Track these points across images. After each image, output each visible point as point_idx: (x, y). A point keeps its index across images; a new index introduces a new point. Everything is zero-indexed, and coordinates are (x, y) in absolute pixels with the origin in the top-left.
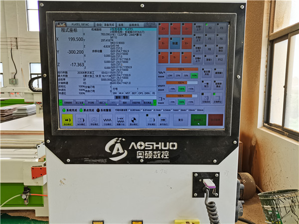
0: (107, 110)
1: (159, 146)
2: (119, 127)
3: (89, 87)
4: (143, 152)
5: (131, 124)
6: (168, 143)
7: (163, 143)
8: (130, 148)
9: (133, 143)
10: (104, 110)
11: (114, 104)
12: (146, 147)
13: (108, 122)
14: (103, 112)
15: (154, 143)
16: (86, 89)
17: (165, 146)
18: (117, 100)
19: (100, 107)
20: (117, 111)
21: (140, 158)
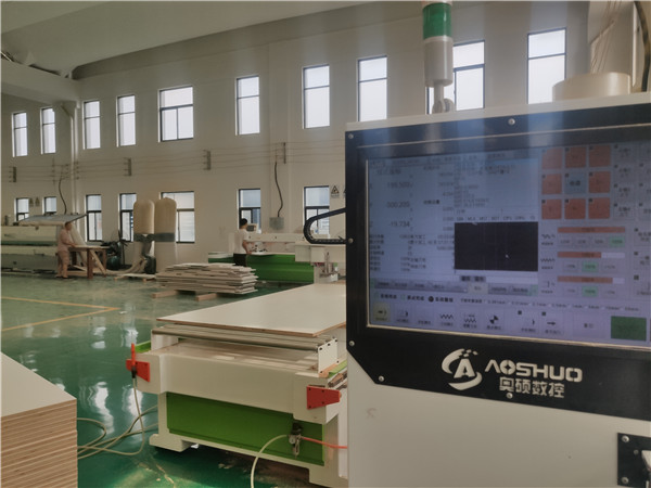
0: (446, 300)
1: (544, 371)
2: (467, 329)
3: (416, 260)
4: (512, 380)
5: (488, 327)
6: (562, 369)
7: (552, 368)
8: (487, 369)
9: (492, 362)
10: (442, 299)
11: (458, 290)
12: (517, 371)
13: (447, 320)
14: (440, 302)
15: (534, 366)
16: (412, 263)
17: (557, 373)
18: (464, 284)
19: (435, 294)
20: (464, 303)
21: (506, 391)
